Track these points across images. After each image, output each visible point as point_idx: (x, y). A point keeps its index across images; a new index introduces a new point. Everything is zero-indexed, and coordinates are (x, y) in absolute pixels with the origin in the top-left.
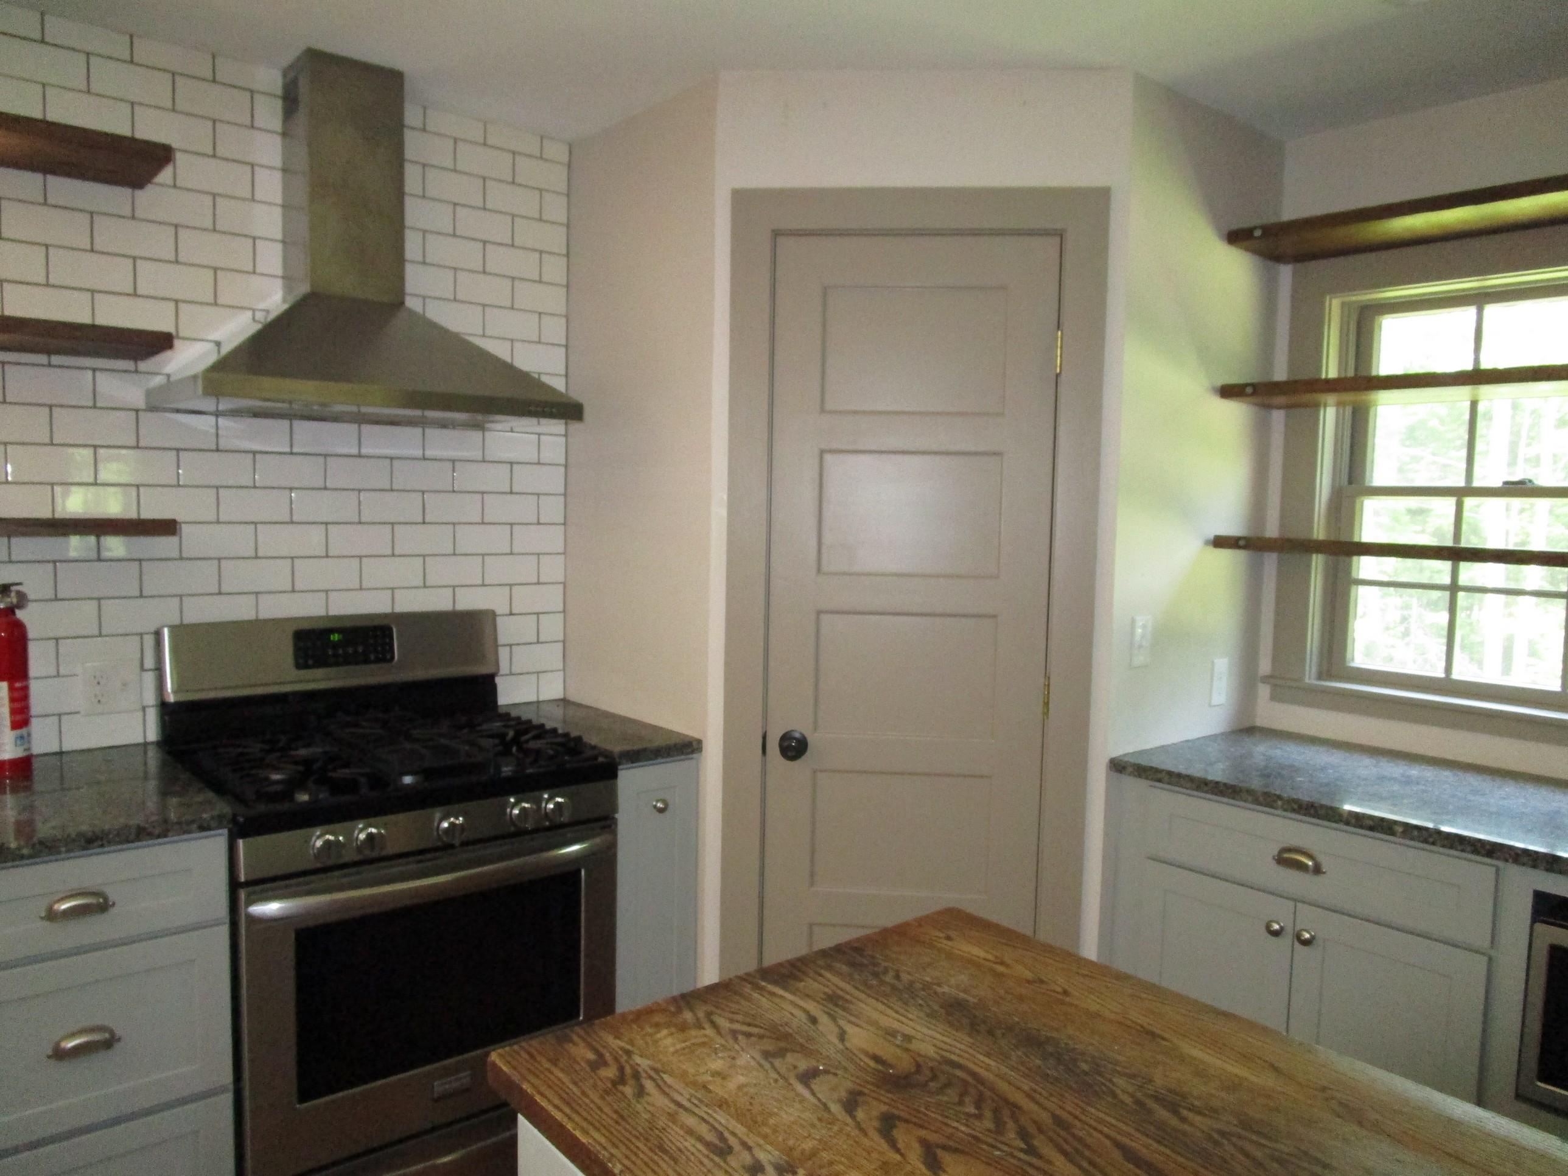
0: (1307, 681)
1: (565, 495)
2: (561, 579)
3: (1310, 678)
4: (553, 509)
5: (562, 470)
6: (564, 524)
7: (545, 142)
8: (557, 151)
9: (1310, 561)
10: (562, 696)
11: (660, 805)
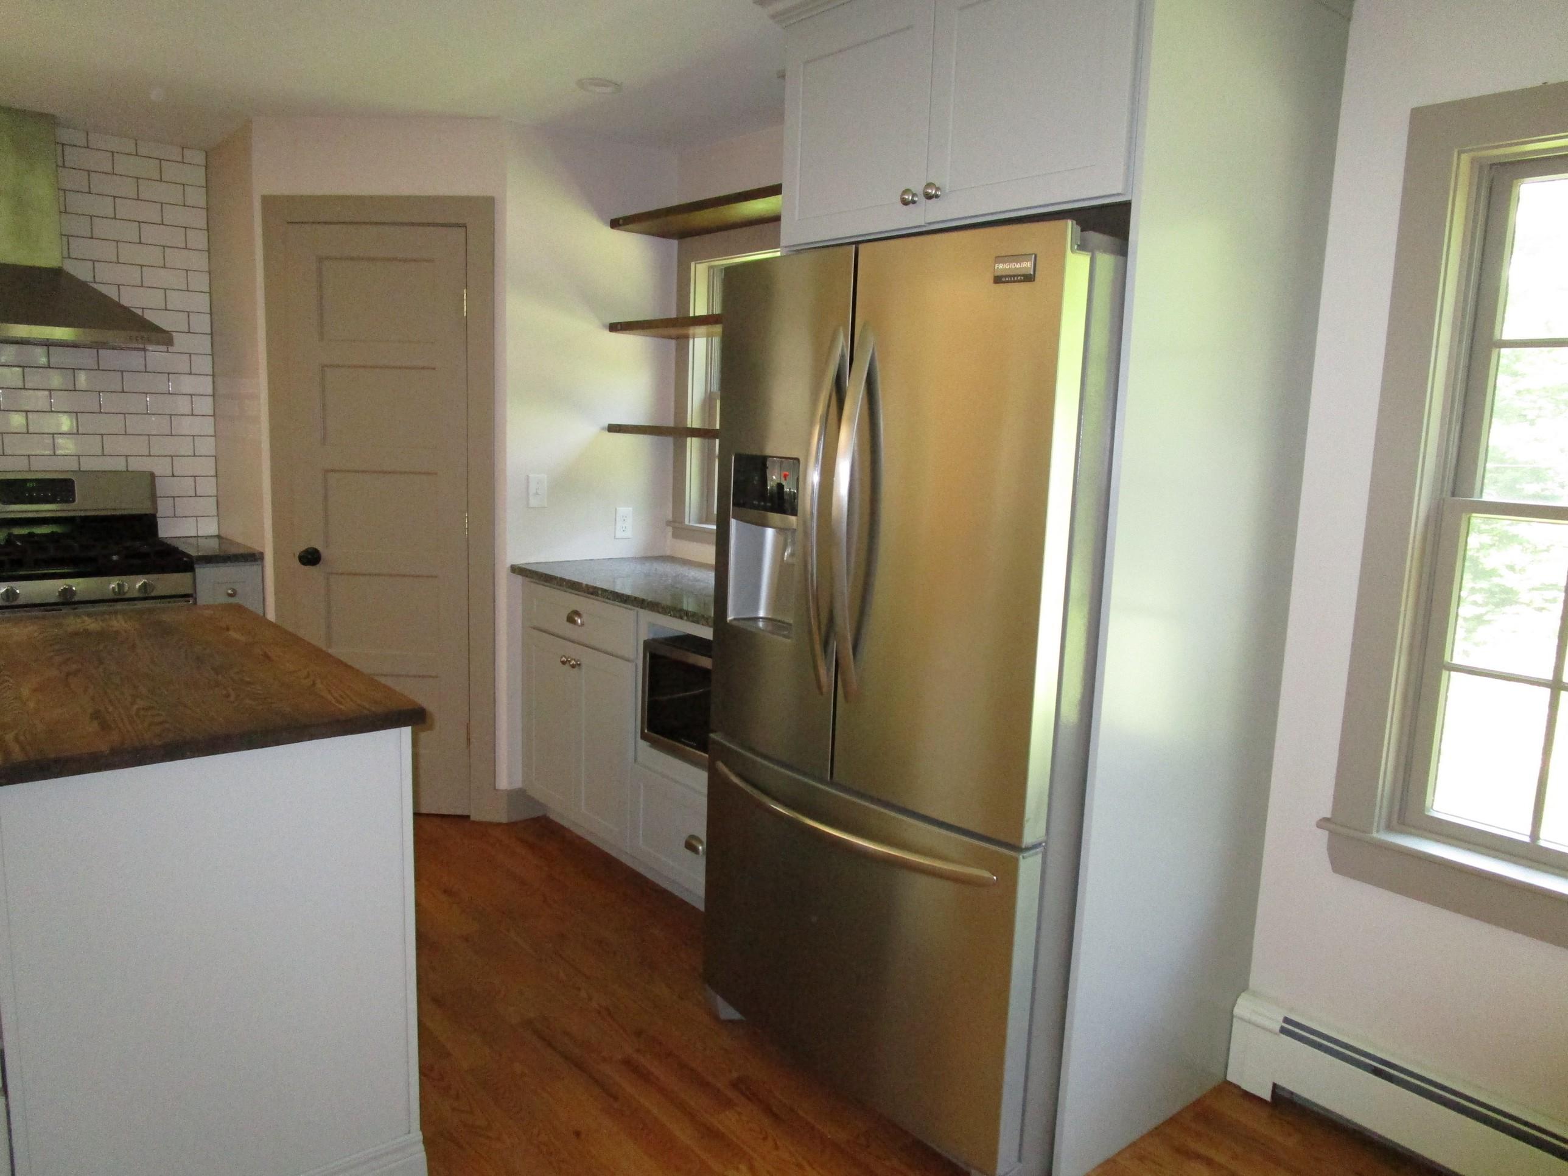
0: (687, 522)
1: (214, 396)
2: (214, 454)
3: (689, 522)
4: (205, 405)
5: (210, 378)
6: (214, 415)
7: (185, 150)
8: (200, 158)
9: (686, 442)
10: (216, 533)
11: (230, 591)
